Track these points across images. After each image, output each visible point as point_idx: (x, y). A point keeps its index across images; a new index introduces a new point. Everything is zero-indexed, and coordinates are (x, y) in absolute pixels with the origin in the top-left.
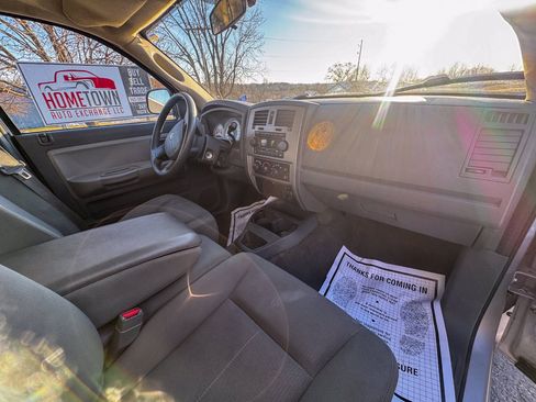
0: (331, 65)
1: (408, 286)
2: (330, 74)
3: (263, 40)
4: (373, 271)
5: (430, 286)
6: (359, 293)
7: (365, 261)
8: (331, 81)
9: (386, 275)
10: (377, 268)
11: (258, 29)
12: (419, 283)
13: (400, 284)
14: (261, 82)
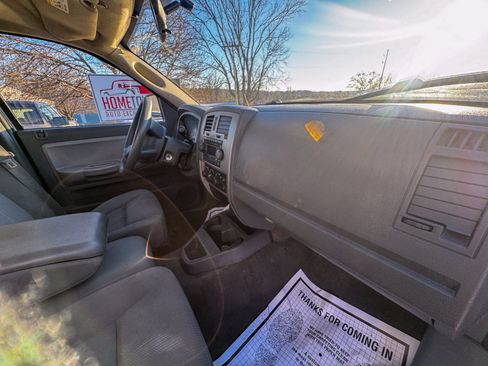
0: (354, 75)
1: (368, 342)
2: (352, 83)
3: (289, 53)
4: (329, 309)
5: (398, 351)
6: (302, 335)
7: (323, 293)
8: (353, 89)
9: (344, 318)
10: (334, 307)
11: (286, 45)
12: (383, 341)
13: (358, 335)
14: (285, 90)
